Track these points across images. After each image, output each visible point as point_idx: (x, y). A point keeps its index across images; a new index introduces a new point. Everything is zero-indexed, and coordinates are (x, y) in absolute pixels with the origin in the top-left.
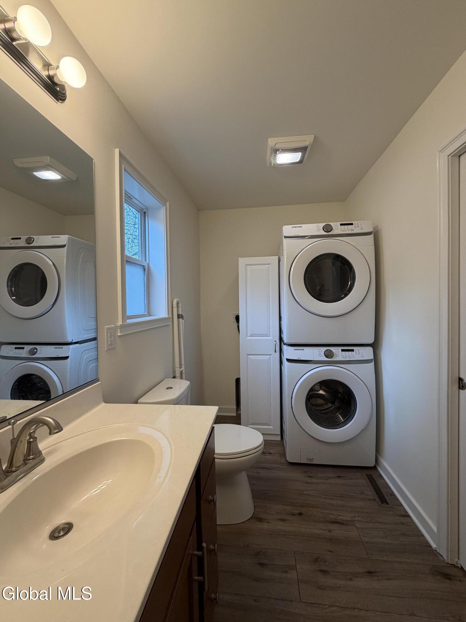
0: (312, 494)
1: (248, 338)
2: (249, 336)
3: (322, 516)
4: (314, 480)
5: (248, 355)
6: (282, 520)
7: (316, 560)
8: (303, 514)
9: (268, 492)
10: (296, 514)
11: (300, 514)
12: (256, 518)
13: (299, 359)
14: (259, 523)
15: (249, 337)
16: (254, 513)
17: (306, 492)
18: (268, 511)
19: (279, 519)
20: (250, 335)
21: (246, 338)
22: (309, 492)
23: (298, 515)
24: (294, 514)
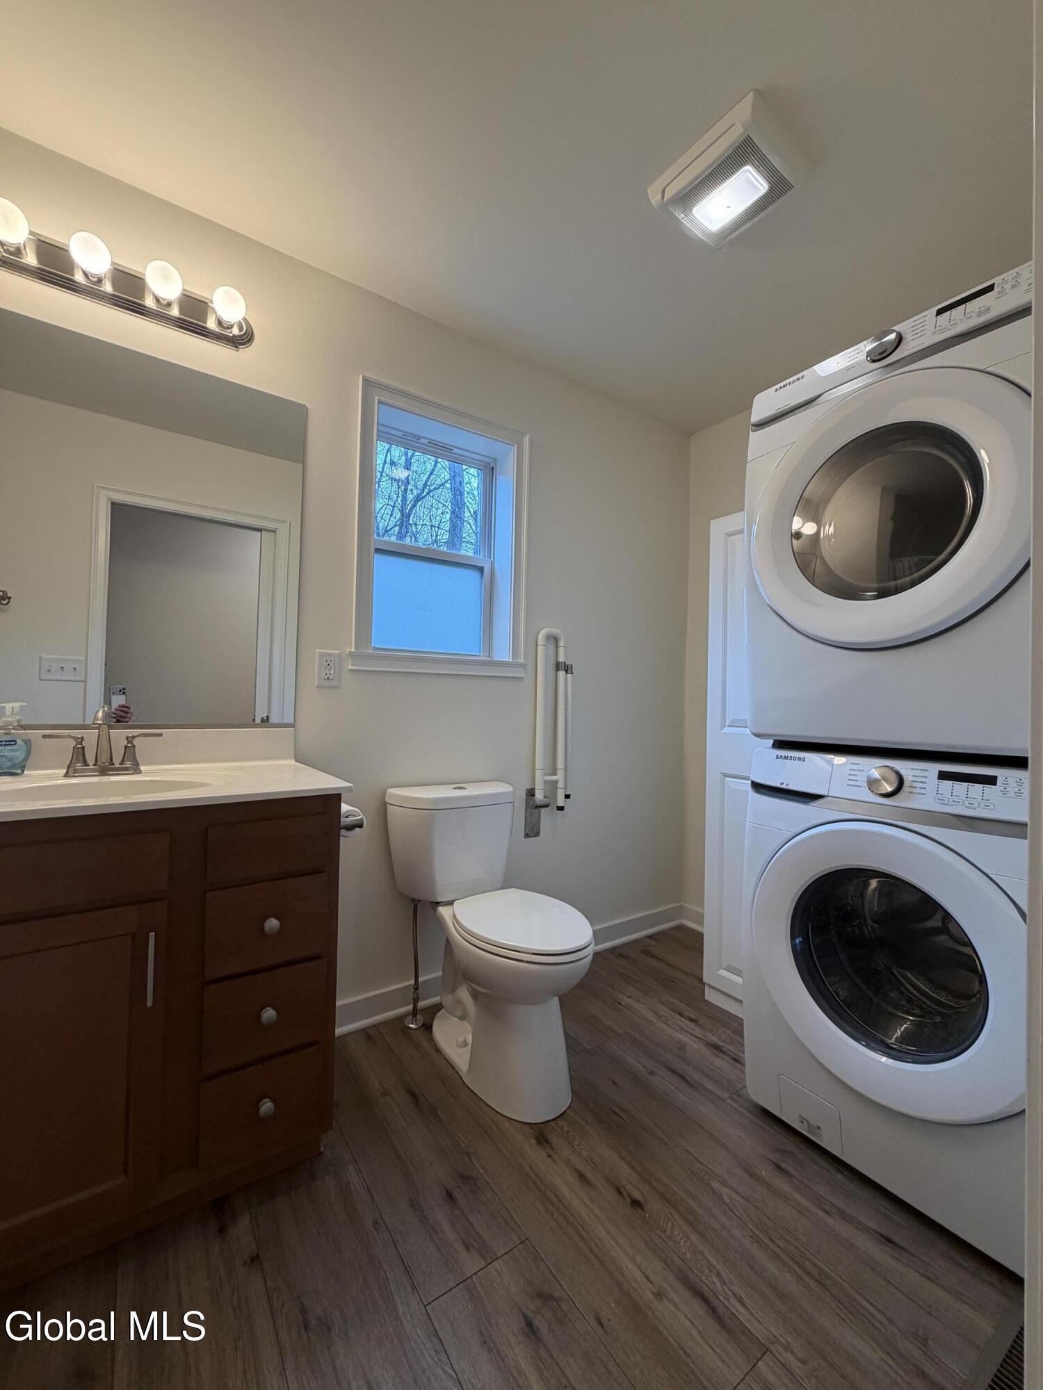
0: (727, 1199)
1: (727, 729)
2: (728, 726)
3: (685, 1254)
4: (781, 1183)
5: (726, 775)
6: (582, 1177)
7: (544, 1297)
8: (642, 1209)
9: (625, 1118)
10: (625, 1194)
11: (636, 1204)
12: (541, 1133)
13: (784, 786)
14: (533, 1141)
15: (729, 728)
16: (548, 1122)
17: (715, 1185)
18: (576, 1142)
19: (577, 1170)
20: (731, 723)
21: (722, 729)
22: (725, 1191)
23: (629, 1201)
24: (622, 1190)
